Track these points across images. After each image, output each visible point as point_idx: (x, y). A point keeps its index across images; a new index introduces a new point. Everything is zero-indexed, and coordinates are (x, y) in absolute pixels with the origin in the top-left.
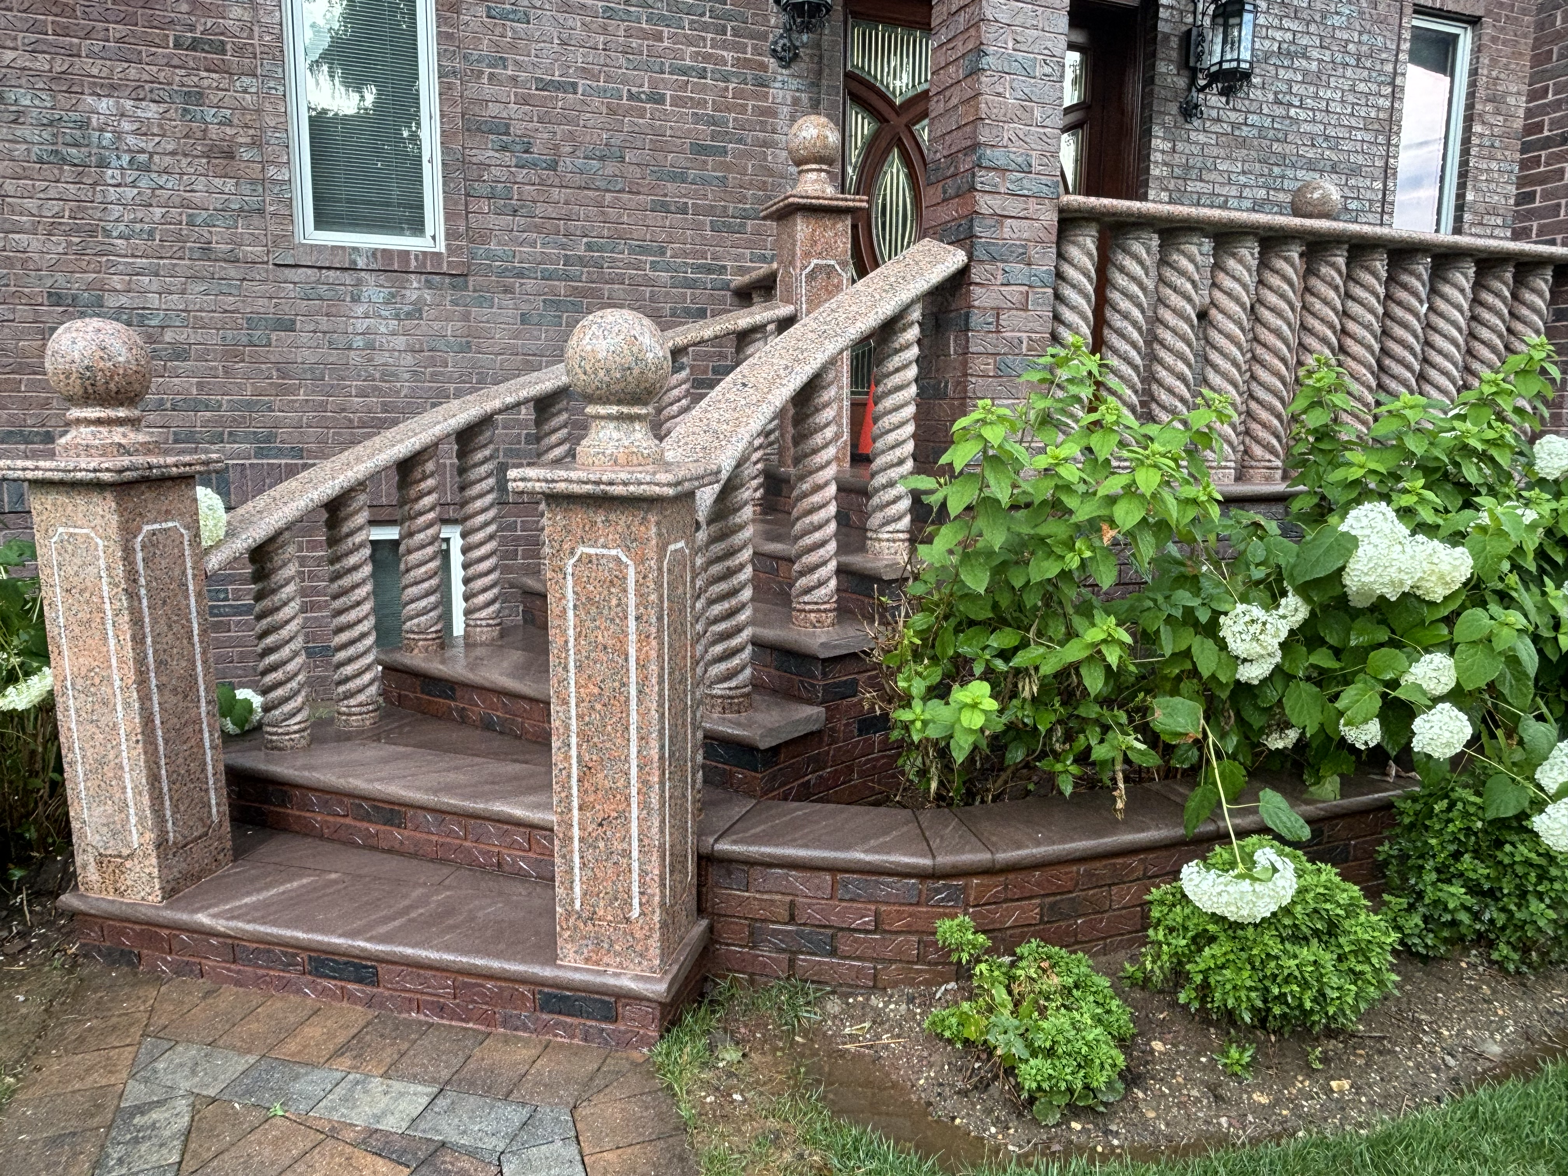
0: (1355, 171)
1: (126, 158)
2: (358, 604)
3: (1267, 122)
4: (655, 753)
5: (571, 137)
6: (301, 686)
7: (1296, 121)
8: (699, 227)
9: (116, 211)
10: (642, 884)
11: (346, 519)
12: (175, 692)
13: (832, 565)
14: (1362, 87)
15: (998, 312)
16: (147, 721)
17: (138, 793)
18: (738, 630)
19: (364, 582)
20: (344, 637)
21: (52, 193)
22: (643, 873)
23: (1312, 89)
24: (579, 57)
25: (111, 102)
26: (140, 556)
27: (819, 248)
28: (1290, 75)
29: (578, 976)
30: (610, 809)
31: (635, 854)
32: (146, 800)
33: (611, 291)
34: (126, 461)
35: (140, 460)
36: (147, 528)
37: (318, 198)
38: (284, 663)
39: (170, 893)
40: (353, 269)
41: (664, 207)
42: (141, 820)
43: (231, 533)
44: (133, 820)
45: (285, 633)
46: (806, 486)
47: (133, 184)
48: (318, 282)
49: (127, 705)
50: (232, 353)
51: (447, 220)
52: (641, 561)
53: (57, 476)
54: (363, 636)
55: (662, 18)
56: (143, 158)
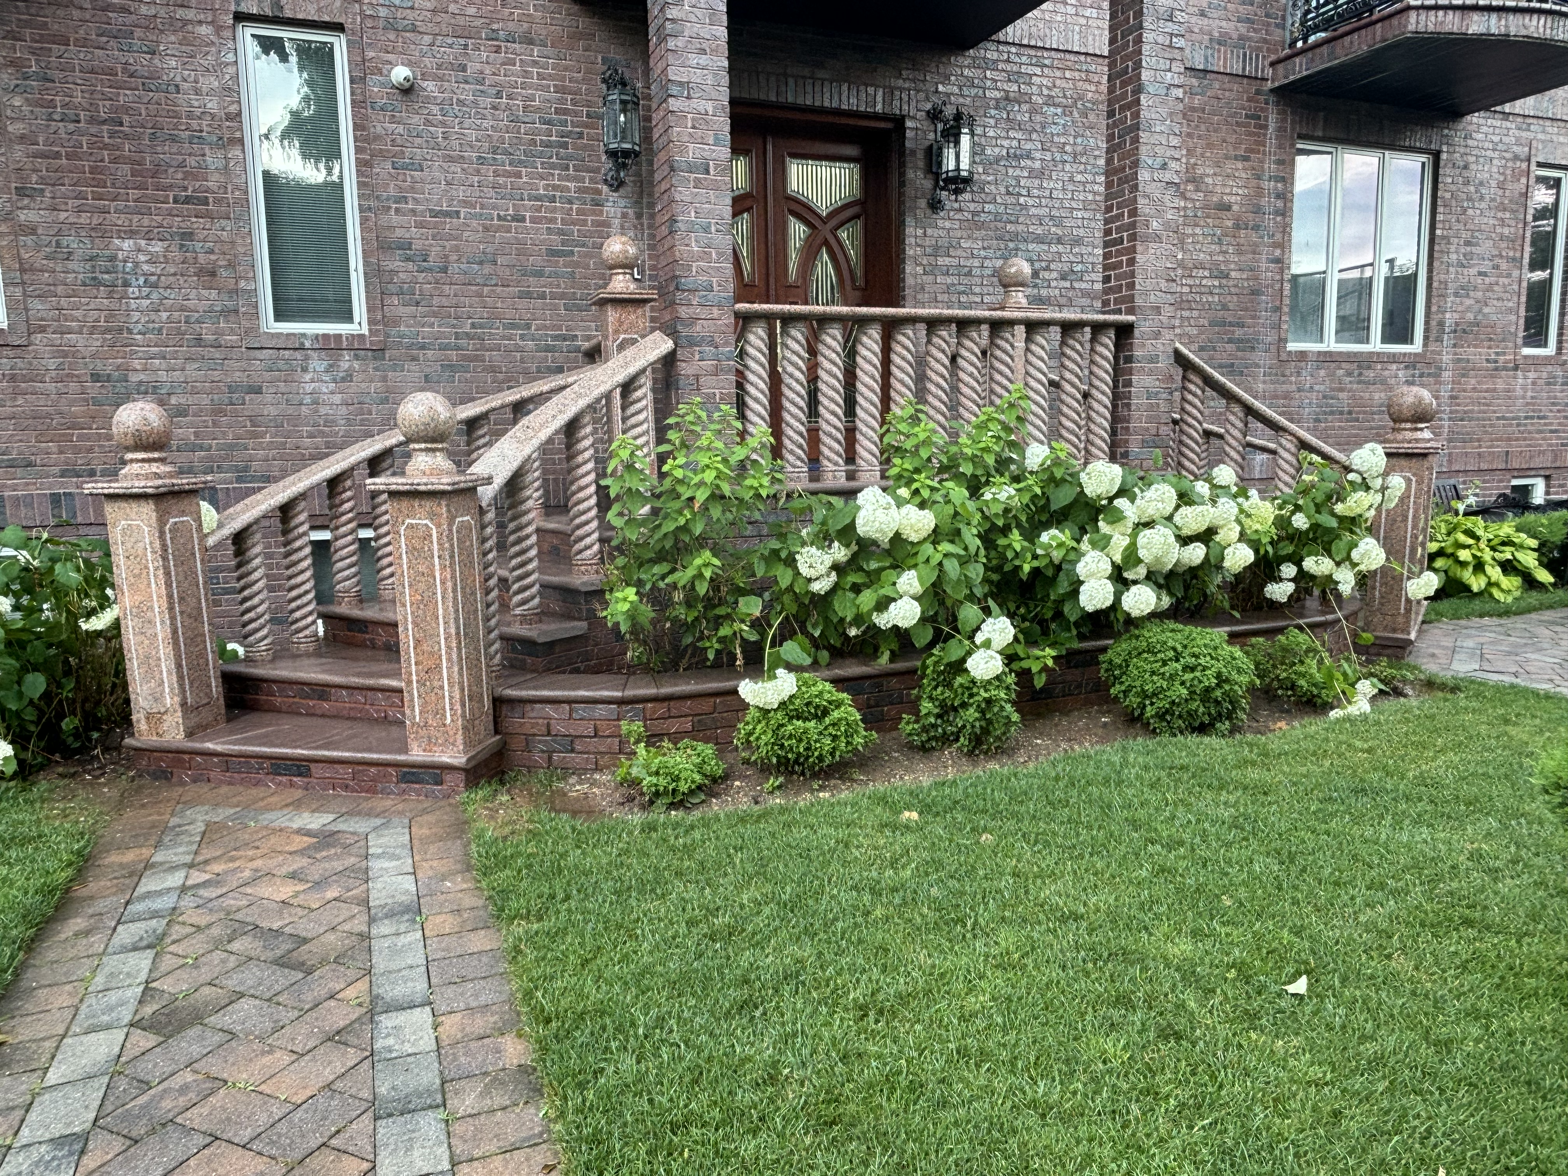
0: (1078, 241)
1: (141, 281)
2: (302, 572)
3: (1001, 209)
4: (453, 631)
5: (456, 249)
6: (267, 622)
7: (1025, 207)
8: (556, 308)
9: (136, 316)
10: (451, 704)
11: (293, 517)
12: (190, 616)
13: (596, 536)
14: (1079, 178)
15: (697, 377)
16: (175, 632)
17: (169, 673)
18: (528, 575)
19: (306, 557)
20: (294, 593)
21: (92, 306)
22: (451, 698)
23: (1037, 182)
24: (461, 193)
25: (131, 242)
26: (168, 536)
27: (625, 327)
28: (1018, 172)
29: (420, 759)
30: (431, 663)
31: (446, 687)
32: (175, 679)
33: (491, 357)
34: (160, 482)
35: (167, 481)
36: (172, 520)
37: (276, 299)
38: (255, 607)
39: (190, 734)
40: (302, 348)
41: (528, 295)
42: (172, 689)
43: (220, 526)
44: (167, 690)
45: (255, 588)
46: (574, 488)
47: (147, 297)
48: (278, 358)
49: (163, 622)
50: (218, 411)
51: (369, 311)
52: (438, 526)
53: (121, 491)
54: (307, 592)
55: (520, 162)
56: (154, 278)
